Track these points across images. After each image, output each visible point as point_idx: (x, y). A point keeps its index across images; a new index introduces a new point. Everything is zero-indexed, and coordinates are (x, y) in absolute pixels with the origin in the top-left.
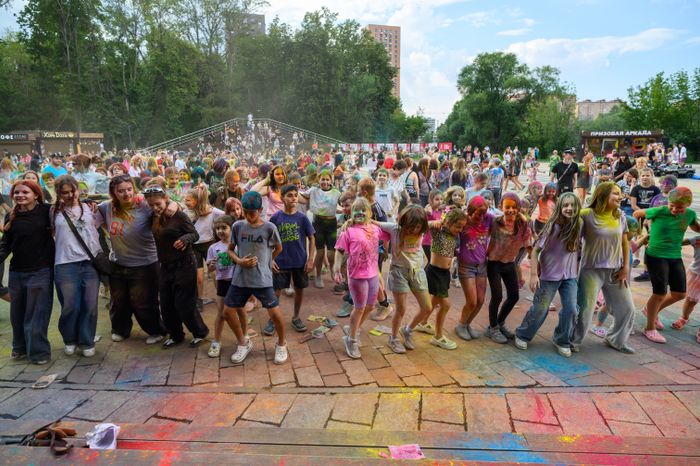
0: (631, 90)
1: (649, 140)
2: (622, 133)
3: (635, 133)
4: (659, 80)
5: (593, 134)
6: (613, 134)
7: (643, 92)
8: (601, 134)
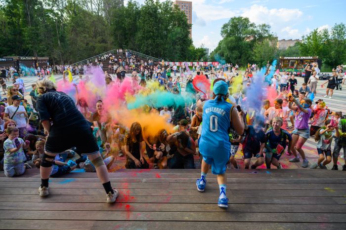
0: (303, 37)
1: (312, 61)
2: (299, 58)
3: (305, 58)
4: (316, 32)
5: (286, 58)
6: (295, 58)
7: (309, 38)
8: (289, 58)
